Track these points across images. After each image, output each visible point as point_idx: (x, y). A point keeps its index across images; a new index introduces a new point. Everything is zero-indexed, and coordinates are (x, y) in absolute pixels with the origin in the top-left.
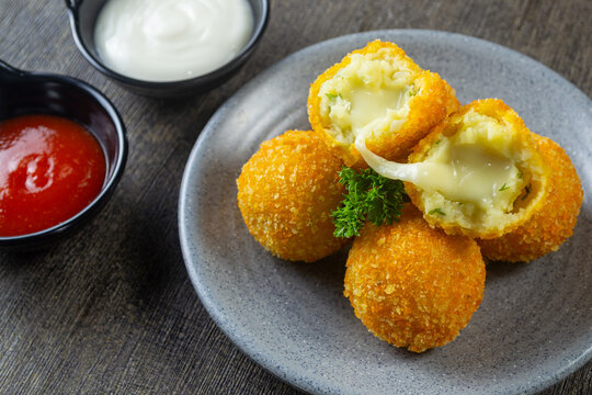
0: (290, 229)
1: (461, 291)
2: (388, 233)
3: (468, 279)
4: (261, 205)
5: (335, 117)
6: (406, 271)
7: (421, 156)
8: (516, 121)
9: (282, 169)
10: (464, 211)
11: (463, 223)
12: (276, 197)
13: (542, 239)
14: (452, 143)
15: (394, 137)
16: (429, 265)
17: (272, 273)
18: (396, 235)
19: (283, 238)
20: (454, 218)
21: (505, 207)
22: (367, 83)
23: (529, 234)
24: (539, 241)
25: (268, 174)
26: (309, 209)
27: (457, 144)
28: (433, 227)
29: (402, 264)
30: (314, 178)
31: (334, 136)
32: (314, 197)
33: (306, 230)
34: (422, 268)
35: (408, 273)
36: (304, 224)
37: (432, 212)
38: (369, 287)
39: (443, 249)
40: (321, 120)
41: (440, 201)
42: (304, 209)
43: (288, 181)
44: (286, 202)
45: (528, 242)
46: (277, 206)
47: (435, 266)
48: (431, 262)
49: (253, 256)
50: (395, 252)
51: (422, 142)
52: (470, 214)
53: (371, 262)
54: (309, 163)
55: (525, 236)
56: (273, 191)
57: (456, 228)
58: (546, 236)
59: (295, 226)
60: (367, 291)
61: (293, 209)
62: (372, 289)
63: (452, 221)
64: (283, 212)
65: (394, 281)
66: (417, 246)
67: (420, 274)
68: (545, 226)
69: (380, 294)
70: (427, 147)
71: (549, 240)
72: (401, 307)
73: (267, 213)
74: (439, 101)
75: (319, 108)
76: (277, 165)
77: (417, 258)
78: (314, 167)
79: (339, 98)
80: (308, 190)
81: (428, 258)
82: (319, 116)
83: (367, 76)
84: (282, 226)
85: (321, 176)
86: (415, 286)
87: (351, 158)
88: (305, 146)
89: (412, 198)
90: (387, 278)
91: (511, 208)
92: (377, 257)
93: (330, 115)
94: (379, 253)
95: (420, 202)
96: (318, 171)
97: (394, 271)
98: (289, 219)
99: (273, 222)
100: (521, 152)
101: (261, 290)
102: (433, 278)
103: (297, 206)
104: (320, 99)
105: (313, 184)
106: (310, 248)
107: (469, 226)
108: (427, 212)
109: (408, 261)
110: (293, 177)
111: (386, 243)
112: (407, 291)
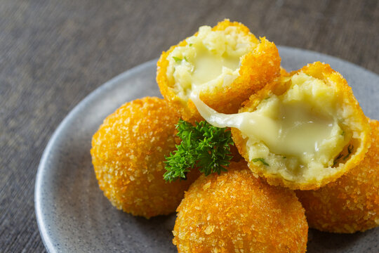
0: (128, 176)
1: (278, 240)
2: (214, 180)
3: (287, 230)
4: (106, 154)
5: (178, 76)
6: (226, 213)
7: (250, 109)
8: (340, 81)
9: (128, 121)
10: (287, 165)
11: (285, 175)
12: (119, 145)
13: (365, 207)
14: (280, 101)
15: (226, 91)
16: (248, 209)
17: (115, 226)
18: (221, 181)
19: (123, 185)
20: (277, 169)
21: (325, 161)
22: (210, 49)
23: (352, 201)
24: (362, 208)
25: (116, 126)
26: (147, 158)
27: (284, 101)
28: (257, 176)
29: (223, 207)
30: (154, 130)
31: (176, 93)
32: (153, 148)
33: (143, 177)
34: (241, 211)
35: (228, 215)
36: (142, 172)
37: (255, 160)
38: (191, 228)
39: (265, 198)
40: (166, 80)
41: (264, 151)
42: (142, 158)
43: (131, 132)
44: (127, 150)
45: (352, 208)
46: (119, 154)
47: (255, 211)
48: (251, 207)
49: (101, 210)
50: (218, 196)
51: (252, 97)
52: (292, 167)
53: (196, 205)
54: (151, 119)
55: (348, 202)
56: (117, 141)
57: (279, 180)
58: (369, 205)
59: (132, 173)
60: (189, 234)
61: (132, 157)
62: (194, 231)
63: (275, 172)
64: (123, 160)
65: (213, 222)
66: (239, 192)
67: (239, 217)
68: (368, 194)
69: (200, 235)
70: (256, 102)
71: (371, 210)
72: (219, 248)
73: (110, 161)
74: (271, 63)
75: (166, 70)
76: (125, 118)
77: (237, 202)
78: (156, 122)
79: (184, 61)
80: (147, 141)
81: (248, 203)
82: (165, 76)
83: (211, 43)
84: (122, 173)
85: (162, 130)
86: (233, 228)
87: (188, 112)
88: (152, 105)
89: (239, 147)
90: (208, 219)
91: (331, 163)
92: (201, 201)
93: (175, 75)
94: (204, 197)
95: (246, 152)
96: (159, 125)
97: (215, 213)
98: (128, 167)
99: (115, 170)
100: (342, 109)
101: (101, 238)
102: (252, 222)
103: (136, 153)
104: (168, 62)
105: (153, 136)
106: (147, 198)
107: (291, 178)
108: (250, 159)
109: (229, 204)
110: (135, 128)
111: (211, 187)
112: (226, 232)
